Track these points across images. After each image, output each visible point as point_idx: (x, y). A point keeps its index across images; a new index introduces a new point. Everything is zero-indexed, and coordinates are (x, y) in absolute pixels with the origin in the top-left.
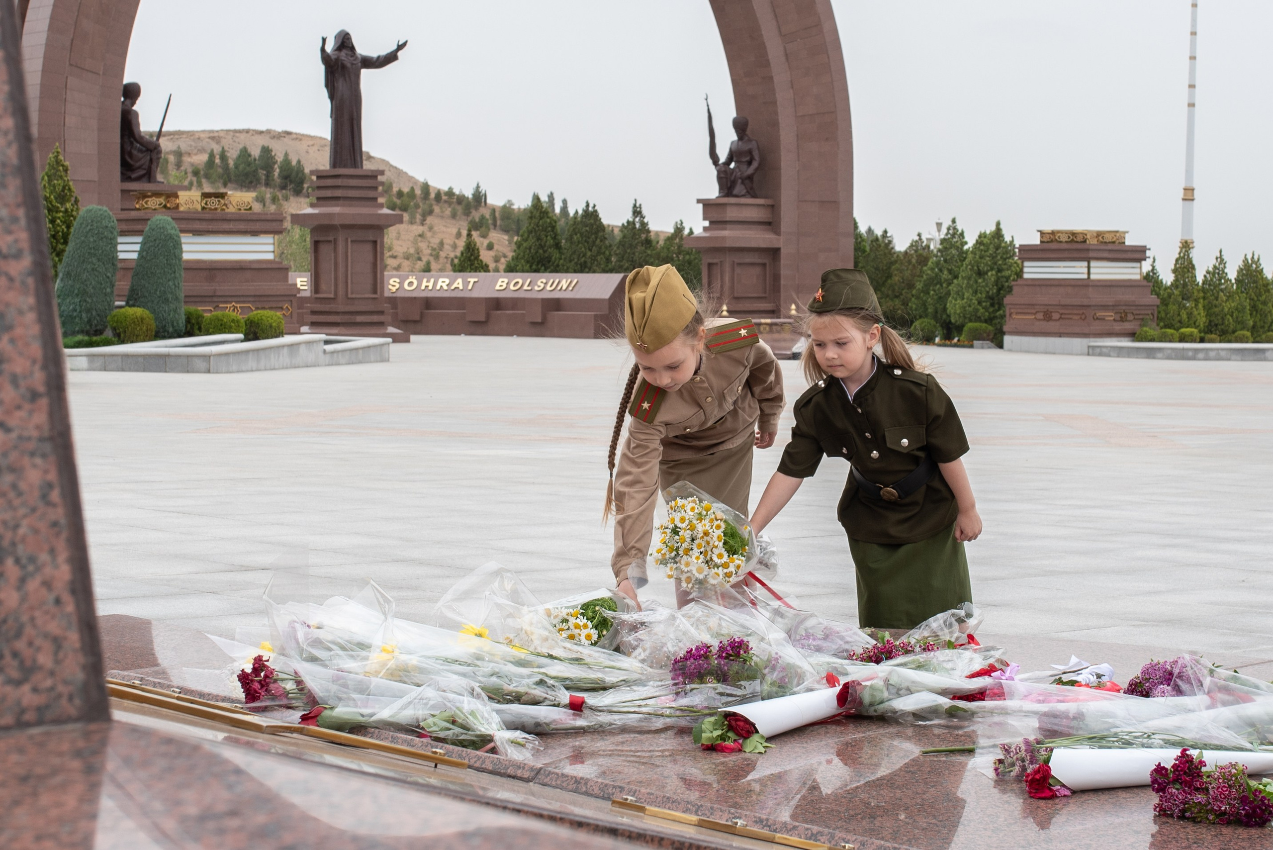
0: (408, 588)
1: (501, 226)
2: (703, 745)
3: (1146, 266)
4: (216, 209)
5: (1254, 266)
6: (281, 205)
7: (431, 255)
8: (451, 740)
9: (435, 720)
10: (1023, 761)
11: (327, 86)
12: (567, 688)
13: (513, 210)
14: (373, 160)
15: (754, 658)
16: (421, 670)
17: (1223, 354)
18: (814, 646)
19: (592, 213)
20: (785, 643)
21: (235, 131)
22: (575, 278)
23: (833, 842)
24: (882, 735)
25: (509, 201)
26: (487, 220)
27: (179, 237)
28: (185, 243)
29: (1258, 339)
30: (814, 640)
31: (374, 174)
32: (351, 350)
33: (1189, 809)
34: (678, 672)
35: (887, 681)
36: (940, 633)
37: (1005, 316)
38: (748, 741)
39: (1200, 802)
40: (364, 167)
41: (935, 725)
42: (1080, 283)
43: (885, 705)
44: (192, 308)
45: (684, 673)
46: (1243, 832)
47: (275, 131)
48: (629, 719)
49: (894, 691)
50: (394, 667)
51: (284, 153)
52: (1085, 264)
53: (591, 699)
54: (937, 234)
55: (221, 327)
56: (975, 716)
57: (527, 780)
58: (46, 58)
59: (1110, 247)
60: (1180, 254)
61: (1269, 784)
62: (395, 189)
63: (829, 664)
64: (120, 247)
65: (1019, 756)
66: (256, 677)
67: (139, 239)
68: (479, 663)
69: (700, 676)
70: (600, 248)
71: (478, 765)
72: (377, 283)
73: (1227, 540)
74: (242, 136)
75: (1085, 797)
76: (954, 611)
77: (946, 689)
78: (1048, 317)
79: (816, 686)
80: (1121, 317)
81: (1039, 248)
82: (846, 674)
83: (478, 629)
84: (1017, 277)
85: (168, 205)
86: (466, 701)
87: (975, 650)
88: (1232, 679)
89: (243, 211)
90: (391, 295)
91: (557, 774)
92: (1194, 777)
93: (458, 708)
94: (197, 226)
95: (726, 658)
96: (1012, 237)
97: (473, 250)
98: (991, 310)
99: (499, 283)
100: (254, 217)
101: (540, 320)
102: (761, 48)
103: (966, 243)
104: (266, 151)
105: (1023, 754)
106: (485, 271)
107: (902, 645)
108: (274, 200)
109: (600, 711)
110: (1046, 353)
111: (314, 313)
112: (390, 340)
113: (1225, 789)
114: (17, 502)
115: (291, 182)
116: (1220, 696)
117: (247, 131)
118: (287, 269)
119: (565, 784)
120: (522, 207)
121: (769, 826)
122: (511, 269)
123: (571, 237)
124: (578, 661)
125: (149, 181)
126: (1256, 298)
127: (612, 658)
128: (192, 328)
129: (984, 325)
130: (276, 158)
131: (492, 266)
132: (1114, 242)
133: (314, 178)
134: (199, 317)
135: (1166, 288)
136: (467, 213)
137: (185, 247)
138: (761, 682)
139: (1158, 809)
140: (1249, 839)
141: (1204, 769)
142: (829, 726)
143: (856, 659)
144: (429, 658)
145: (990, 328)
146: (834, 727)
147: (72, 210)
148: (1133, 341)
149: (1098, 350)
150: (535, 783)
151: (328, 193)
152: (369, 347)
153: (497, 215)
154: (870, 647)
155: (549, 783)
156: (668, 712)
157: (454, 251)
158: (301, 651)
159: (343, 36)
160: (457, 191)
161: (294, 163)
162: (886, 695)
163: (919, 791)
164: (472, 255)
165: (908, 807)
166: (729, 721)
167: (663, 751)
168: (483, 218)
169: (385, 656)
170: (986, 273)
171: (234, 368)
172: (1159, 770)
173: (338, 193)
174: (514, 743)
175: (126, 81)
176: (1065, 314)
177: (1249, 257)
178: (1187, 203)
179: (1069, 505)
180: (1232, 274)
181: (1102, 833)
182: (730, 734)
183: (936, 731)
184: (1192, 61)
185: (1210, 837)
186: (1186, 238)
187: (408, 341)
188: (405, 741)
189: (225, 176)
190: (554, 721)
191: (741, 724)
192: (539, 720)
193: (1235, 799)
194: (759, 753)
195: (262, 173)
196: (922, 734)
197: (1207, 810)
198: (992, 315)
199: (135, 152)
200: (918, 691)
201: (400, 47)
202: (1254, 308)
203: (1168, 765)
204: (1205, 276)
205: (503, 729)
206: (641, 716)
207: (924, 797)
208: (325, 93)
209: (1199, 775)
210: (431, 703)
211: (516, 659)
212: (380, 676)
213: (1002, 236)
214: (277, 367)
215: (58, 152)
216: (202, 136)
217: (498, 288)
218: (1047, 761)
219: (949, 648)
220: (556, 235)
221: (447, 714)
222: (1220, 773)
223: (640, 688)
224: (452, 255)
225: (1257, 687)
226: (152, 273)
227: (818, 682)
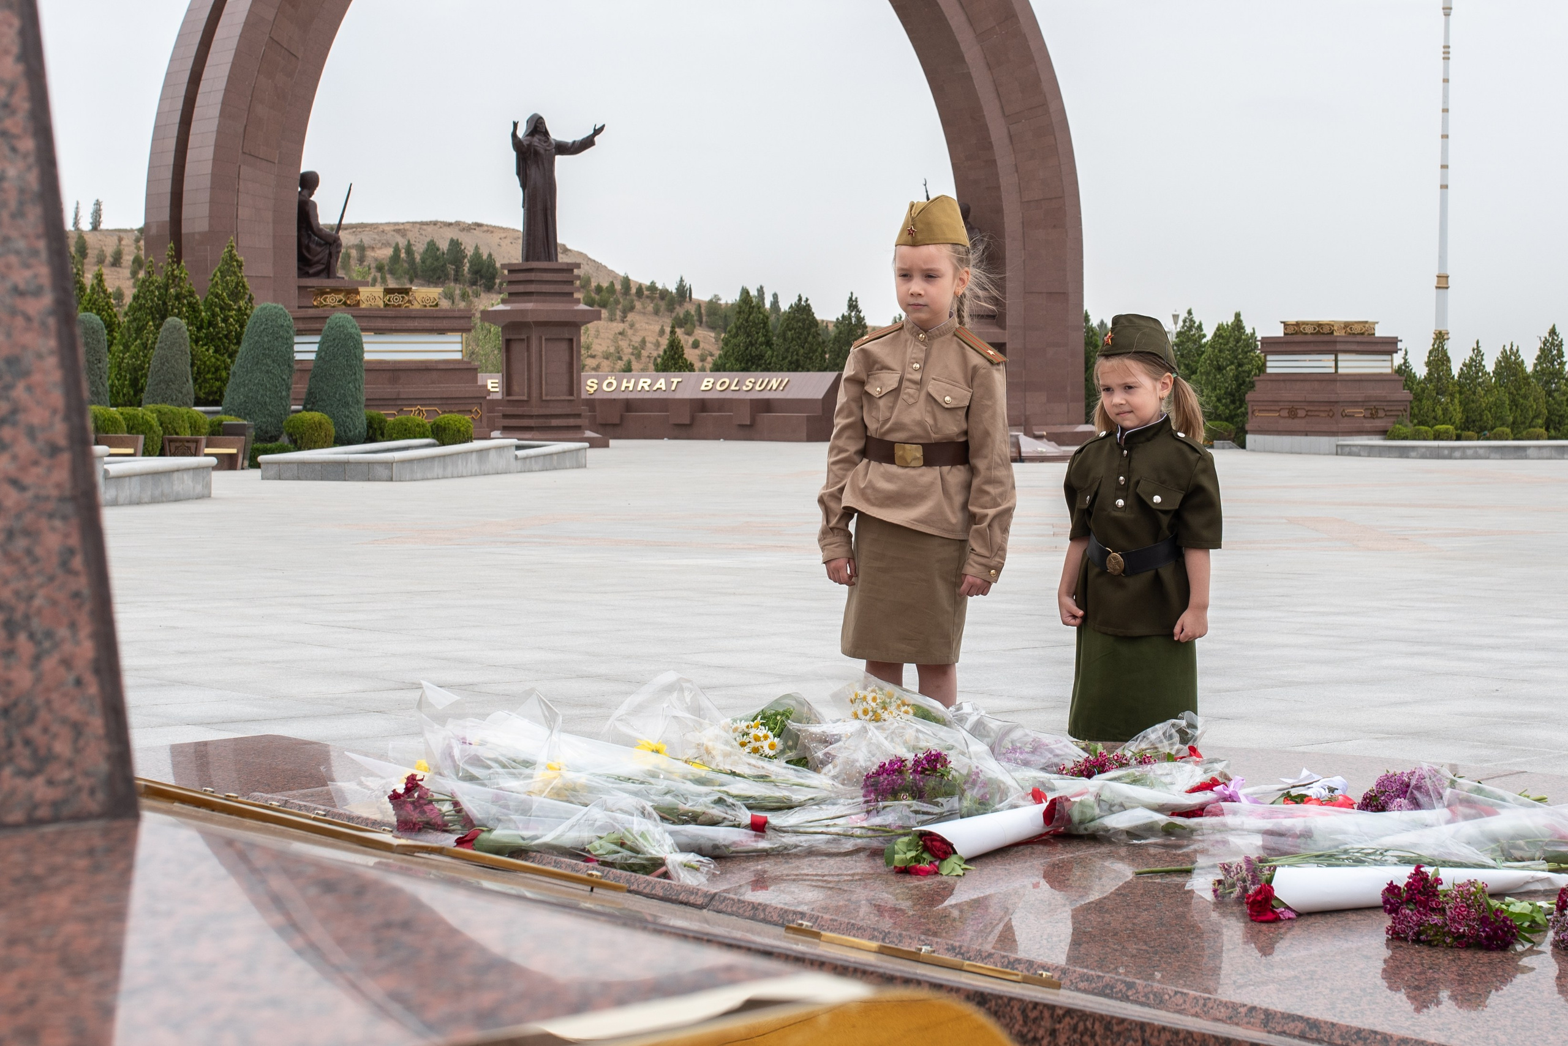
0: (592, 706)
1: (707, 322)
2: (895, 867)
3: (1398, 360)
4: (400, 306)
5: (1513, 357)
6: (471, 302)
7: (632, 354)
8: (620, 864)
9: (602, 842)
10: (1244, 881)
11: (518, 174)
12: (750, 808)
13: (720, 305)
14: (570, 254)
15: (953, 772)
16: (591, 789)
17: (1481, 452)
18: (1021, 760)
19: (804, 307)
20: (986, 757)
21: (422, 223)
22: (786, 376)
23: (1032, 971)
24: (1092, 855)
25: (716, 296)
26: (693, 316)
27: (360, 336)
28: (366, 343)
29: (1519, 436)
30: (1021, 753)
31: (570, 267)
32: (545, 455)
33: (1424, 932)
34: (870, 788)
35: (1098, 796)
36: (1158, 745)
37: (1247, 413)
38: (945, 862)
39: (1436, 924)
40: (560, 260)
41: (1151, 844)
42: (1327, 378)
43: (1097, 823)
44: (374, 412)
45: (876, 790)
46: (1483, 957)
47: (464, 223)
48: (815, 840)
49: (1105, 807)
50: (560, 785)
51: (474, 246)
52: (1332, 357)
53: (774, 819)
54: (1174, 326)
55: (406, 432)
56: (1195, 833)
57: (701, 907)
58: (218, 147)
59: (1359, 339)
60: (1433, 345)
61: (1512, 903)
62: (594, 284)
63: (1035, 778)
64: (296, 348)
65: (1239, 876)
66: (409, 797)
67: (317, 339)
68: (652, 780)
69: (894, 793)
70: (812, 345)
71: (647, 891)
72: (573, 384)
73: (1480, 647)
74: (430, 229)
75: (1312, 920)
76: (1173, 721)
77: (1163, 805)
78: (1293, 414)
79: (1021, 802)
80: (1371, 414)
81: (1282, 340)
82: (1053, 790)
83: (654, 746)
84: (1260, 371)
85: (348, 302)
86: (635, 822)
87: (1197, 763)
88: (1475, 791)
89: (428, 308)
90: (588, 397)
91: (733, 900)
92: (1429, 896)
93: (626, 829)
94: (380, 324)
95: (922, 772)
96: (1254, 329)
97: (677, 348)
98: (1232, 407)
99: (705, 383)
100: (441, 314)
101: (748, 423)
102: (984, 129)
103: (1204, 336)
104: (455, 244)
105: (1244, 873)
106: (690, 371)
107: (1116, 758)
108: (464, 296)
109: (785, 832)
110: (1292, 453)
111: (505, 416)
112: (587, 444)
113: (1463, 909)
114: (31, 570)
115: (482, 277)
116: (1462, 809)
117: (435, 223)
118: (476, 369)
119: (741, 911)
120: (730, 302)
121: (963, 954)
122: (718, 368)
123: (784, 333)
124: (763, 778)
125: (328, 277)
126: (1515, 392)
127: (800, 774)
128: (374, 434)
129: (1225, 423)
130: (466, 251)
131: (697, 365)
132: (1363, 334)
133: (506, 272)
134: (382, 421)
135: (1419, 383)
136: (671, 308)
137: (366, 347)
138: (960, 799)
139: (1390, 932)
140: (1490, 963)
141: (1440, 888)
142: (1035, 847)
143: (1066, 774)
144: (600, 775)
145: (1231, 426)
146: (1041, 847)
147: (246, 309)
148: (1385, 439)
149: (1347, 450)
150: (709, 910)
151: (521, 288)
152: (564, 452)
153: (703, 311)
154: (1081, 760)
155: (724, 909)
156: (858, 832)
157: (657, 350)
158: (456, 768)
159: (535, 119)
160: (659, 286)
161: (485, 257)
162: (1097, 811)
163: (1130, 914)
164: (675, 353)
165: (1117, 933)
166: (924, 841)
167: (853, 875)
168: (688, 313)
169: (550, 774)
170: (1225, 368)
171: (419, 475)
172: (1392, 888)
173: (532, 288)
174: (687, 866)
175: (303, 169)
176: (1311, 411)
177: (1508, 348)
178: (1441, 291)
179: (1312, 612)
180: (1490, 366)
181: (1328, 958)
182: (925, 856)
183: (1152, 851)
184: (1445, 140)
185: (1446, 962)
186: (1440, 329)
187: (607, 446)
188: (568, 866)
189: (411, 271)
190: (734, 843)
191: (938, 844)
192: (717, 842)
193: (1474, 920)
194: (958, 876)
195: (451, 268)
196: (1135, 854)
197: (1444, 933)
198: (1233, 413)
199: (313, 246)
200: (1133, 808)
201: (598, 131)
202: (1514, 403)
203: (1401, 884)
204: (1461, 369)
205: (676, 851)
206: (829, 836)
207: (1136, 921)
208: (516, 181)
209: (1435, 894)
210: (598, 823)
211: (697, 777)
212: (543, 795)
213: (1243, 328)
214: (465, 474)
215: (232, 247)
216: (387, 228)
217: (703, 388)
218: (1270, 881)
219: (1168, 761)
220: (767, 331)
221: (614, 836)
222: (1458, 891)
223: (830, 807)
224: (655, 354)
225: (1503, 800)
226: (331, 375)
227: (1024, 798)
